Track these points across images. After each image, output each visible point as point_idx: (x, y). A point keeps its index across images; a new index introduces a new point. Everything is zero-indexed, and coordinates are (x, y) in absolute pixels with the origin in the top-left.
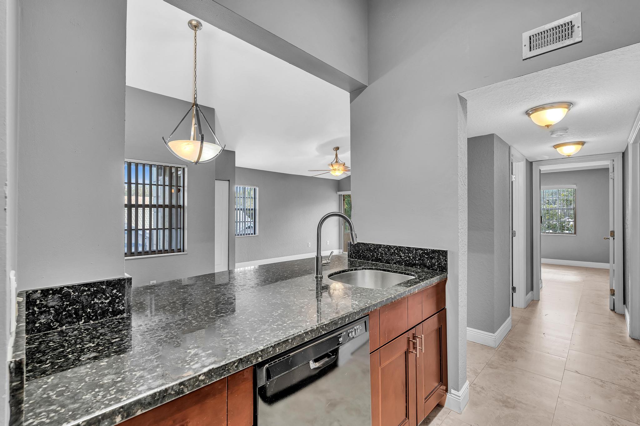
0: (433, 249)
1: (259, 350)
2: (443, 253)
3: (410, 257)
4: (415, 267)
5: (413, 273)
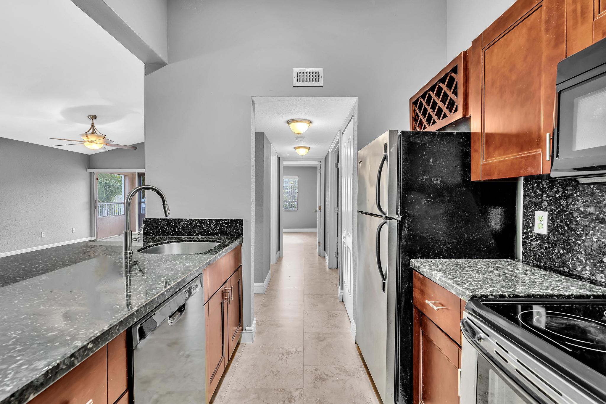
0: (231, 219)
1: (135, 311)
2: (240, 221)
3: (212, 227)
4: (217, 236)
5: (218, 240)
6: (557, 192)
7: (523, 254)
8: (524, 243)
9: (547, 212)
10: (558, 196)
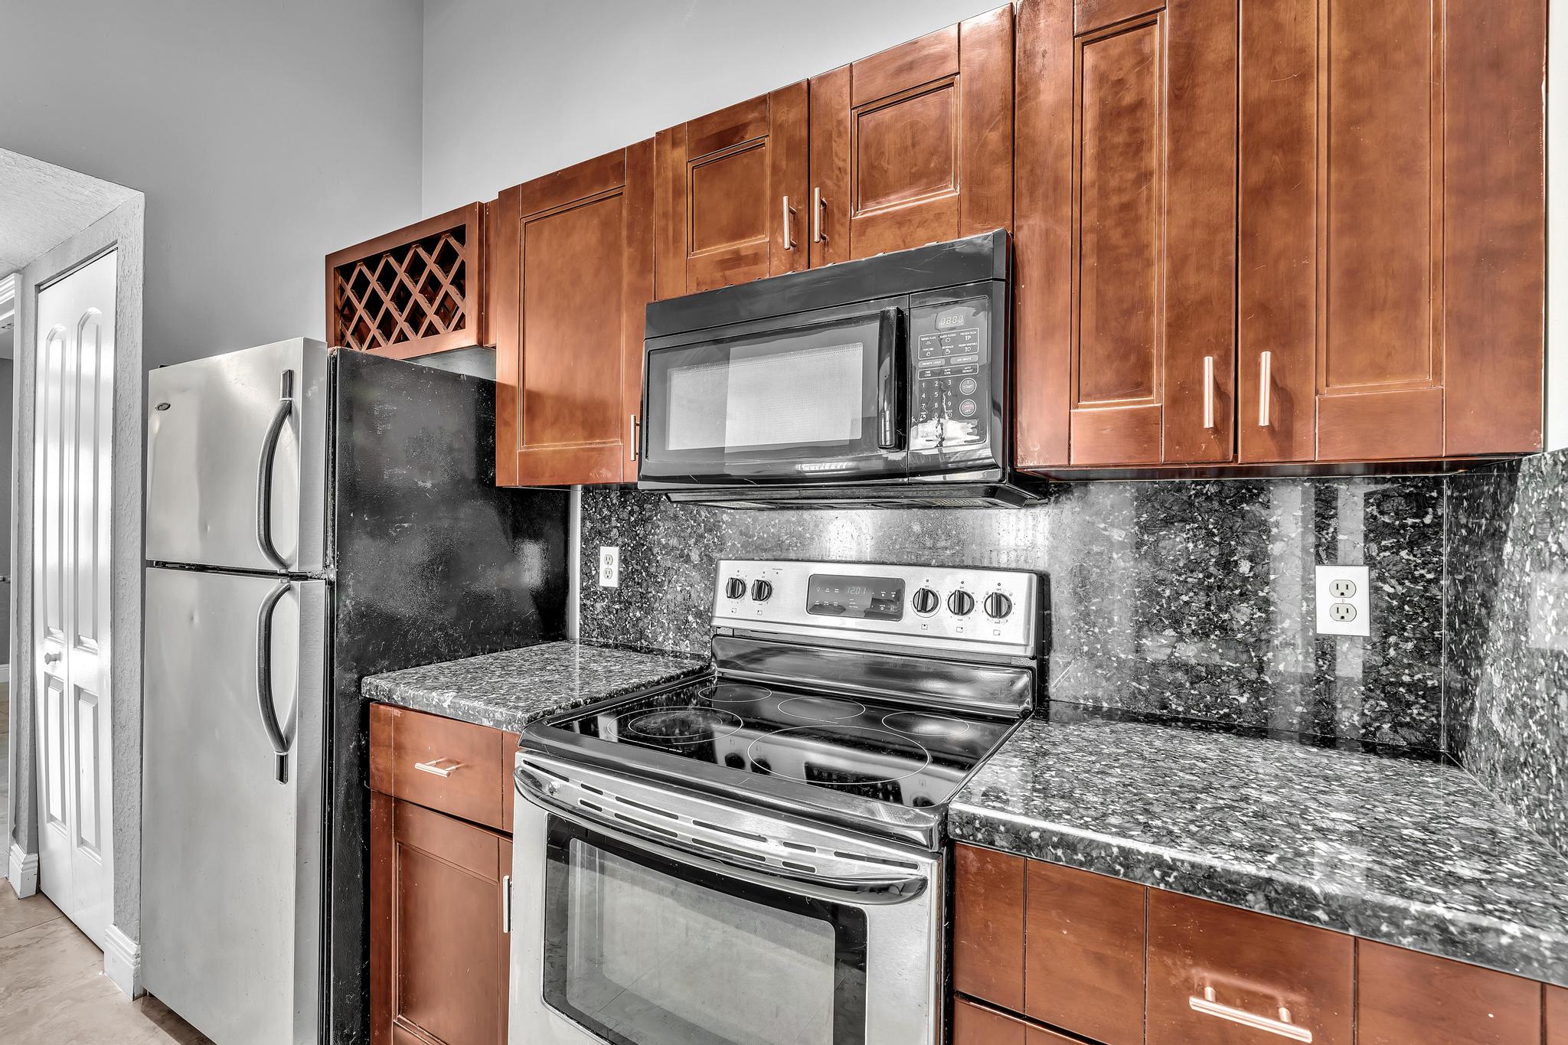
6: (631, 513)
7: (581, 629)
8: (583, 607)
9: (618, 548)
10: (633, 519)
